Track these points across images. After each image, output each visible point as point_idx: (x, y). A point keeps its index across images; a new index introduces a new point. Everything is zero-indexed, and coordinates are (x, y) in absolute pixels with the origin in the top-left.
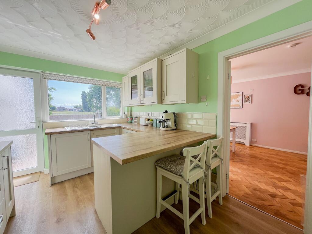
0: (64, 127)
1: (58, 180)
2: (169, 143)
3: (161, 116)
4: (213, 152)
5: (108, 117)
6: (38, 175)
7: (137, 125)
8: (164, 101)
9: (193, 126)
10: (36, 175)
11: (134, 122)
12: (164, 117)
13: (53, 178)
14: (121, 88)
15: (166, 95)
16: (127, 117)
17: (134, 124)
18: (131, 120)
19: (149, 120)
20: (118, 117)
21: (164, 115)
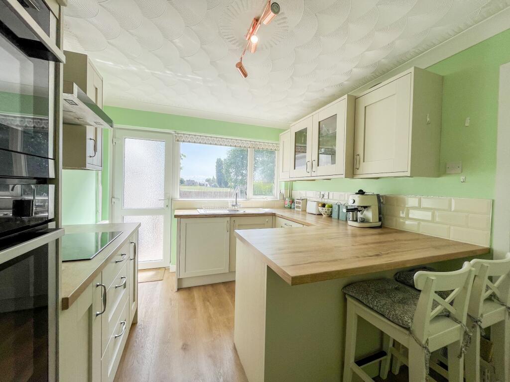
0: (196, 209)
1: (186, 285)
2: (377, 255)
3: (352, 200)
4: (488, 288)
5: (255, 197)
6: (162, 271)
7: (301, 213)
8: (358, 172)
9: (422, 223)
10: (160, 271)
11: (297, 208)
12: (357, 201)
13: (180, 280)
14: (276, 152)
15: (364, 161)
16: (284, 199)
17: (297, 211)
18: (291, 203)
19: (324, 205)
20: (269, 198)
21: (358, 198)
